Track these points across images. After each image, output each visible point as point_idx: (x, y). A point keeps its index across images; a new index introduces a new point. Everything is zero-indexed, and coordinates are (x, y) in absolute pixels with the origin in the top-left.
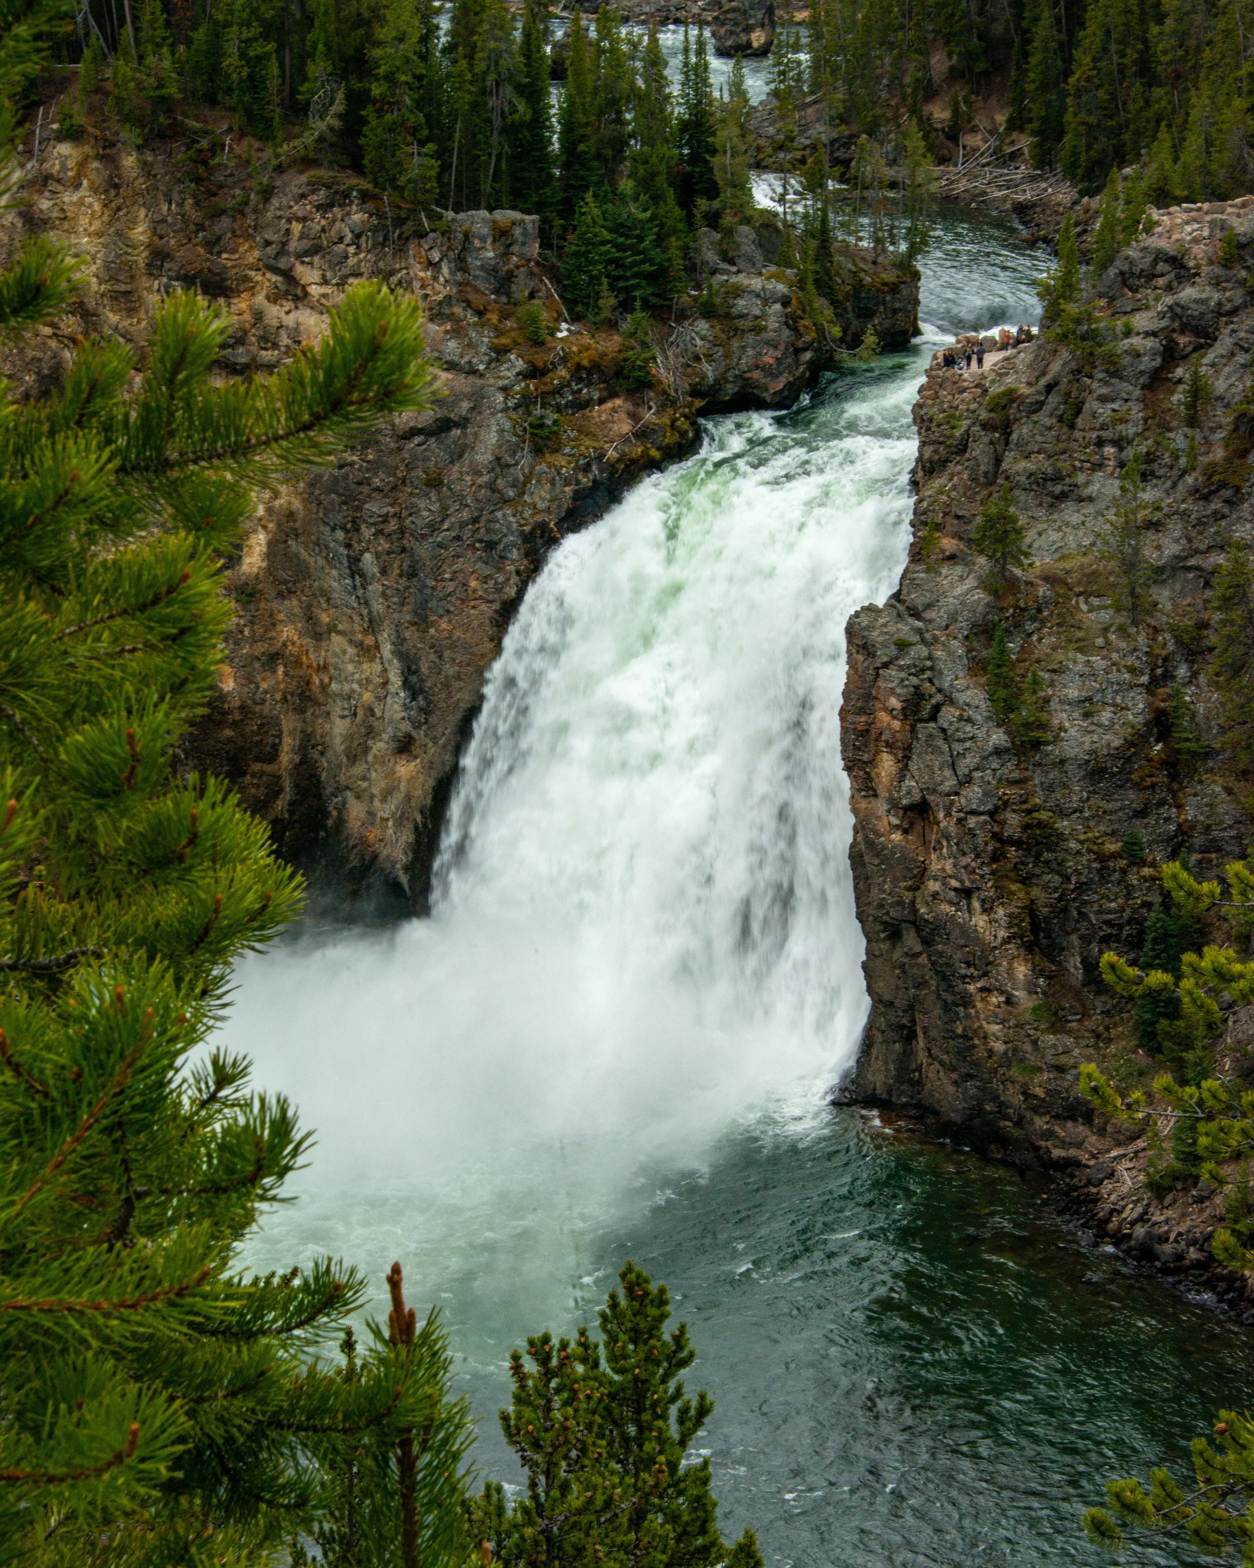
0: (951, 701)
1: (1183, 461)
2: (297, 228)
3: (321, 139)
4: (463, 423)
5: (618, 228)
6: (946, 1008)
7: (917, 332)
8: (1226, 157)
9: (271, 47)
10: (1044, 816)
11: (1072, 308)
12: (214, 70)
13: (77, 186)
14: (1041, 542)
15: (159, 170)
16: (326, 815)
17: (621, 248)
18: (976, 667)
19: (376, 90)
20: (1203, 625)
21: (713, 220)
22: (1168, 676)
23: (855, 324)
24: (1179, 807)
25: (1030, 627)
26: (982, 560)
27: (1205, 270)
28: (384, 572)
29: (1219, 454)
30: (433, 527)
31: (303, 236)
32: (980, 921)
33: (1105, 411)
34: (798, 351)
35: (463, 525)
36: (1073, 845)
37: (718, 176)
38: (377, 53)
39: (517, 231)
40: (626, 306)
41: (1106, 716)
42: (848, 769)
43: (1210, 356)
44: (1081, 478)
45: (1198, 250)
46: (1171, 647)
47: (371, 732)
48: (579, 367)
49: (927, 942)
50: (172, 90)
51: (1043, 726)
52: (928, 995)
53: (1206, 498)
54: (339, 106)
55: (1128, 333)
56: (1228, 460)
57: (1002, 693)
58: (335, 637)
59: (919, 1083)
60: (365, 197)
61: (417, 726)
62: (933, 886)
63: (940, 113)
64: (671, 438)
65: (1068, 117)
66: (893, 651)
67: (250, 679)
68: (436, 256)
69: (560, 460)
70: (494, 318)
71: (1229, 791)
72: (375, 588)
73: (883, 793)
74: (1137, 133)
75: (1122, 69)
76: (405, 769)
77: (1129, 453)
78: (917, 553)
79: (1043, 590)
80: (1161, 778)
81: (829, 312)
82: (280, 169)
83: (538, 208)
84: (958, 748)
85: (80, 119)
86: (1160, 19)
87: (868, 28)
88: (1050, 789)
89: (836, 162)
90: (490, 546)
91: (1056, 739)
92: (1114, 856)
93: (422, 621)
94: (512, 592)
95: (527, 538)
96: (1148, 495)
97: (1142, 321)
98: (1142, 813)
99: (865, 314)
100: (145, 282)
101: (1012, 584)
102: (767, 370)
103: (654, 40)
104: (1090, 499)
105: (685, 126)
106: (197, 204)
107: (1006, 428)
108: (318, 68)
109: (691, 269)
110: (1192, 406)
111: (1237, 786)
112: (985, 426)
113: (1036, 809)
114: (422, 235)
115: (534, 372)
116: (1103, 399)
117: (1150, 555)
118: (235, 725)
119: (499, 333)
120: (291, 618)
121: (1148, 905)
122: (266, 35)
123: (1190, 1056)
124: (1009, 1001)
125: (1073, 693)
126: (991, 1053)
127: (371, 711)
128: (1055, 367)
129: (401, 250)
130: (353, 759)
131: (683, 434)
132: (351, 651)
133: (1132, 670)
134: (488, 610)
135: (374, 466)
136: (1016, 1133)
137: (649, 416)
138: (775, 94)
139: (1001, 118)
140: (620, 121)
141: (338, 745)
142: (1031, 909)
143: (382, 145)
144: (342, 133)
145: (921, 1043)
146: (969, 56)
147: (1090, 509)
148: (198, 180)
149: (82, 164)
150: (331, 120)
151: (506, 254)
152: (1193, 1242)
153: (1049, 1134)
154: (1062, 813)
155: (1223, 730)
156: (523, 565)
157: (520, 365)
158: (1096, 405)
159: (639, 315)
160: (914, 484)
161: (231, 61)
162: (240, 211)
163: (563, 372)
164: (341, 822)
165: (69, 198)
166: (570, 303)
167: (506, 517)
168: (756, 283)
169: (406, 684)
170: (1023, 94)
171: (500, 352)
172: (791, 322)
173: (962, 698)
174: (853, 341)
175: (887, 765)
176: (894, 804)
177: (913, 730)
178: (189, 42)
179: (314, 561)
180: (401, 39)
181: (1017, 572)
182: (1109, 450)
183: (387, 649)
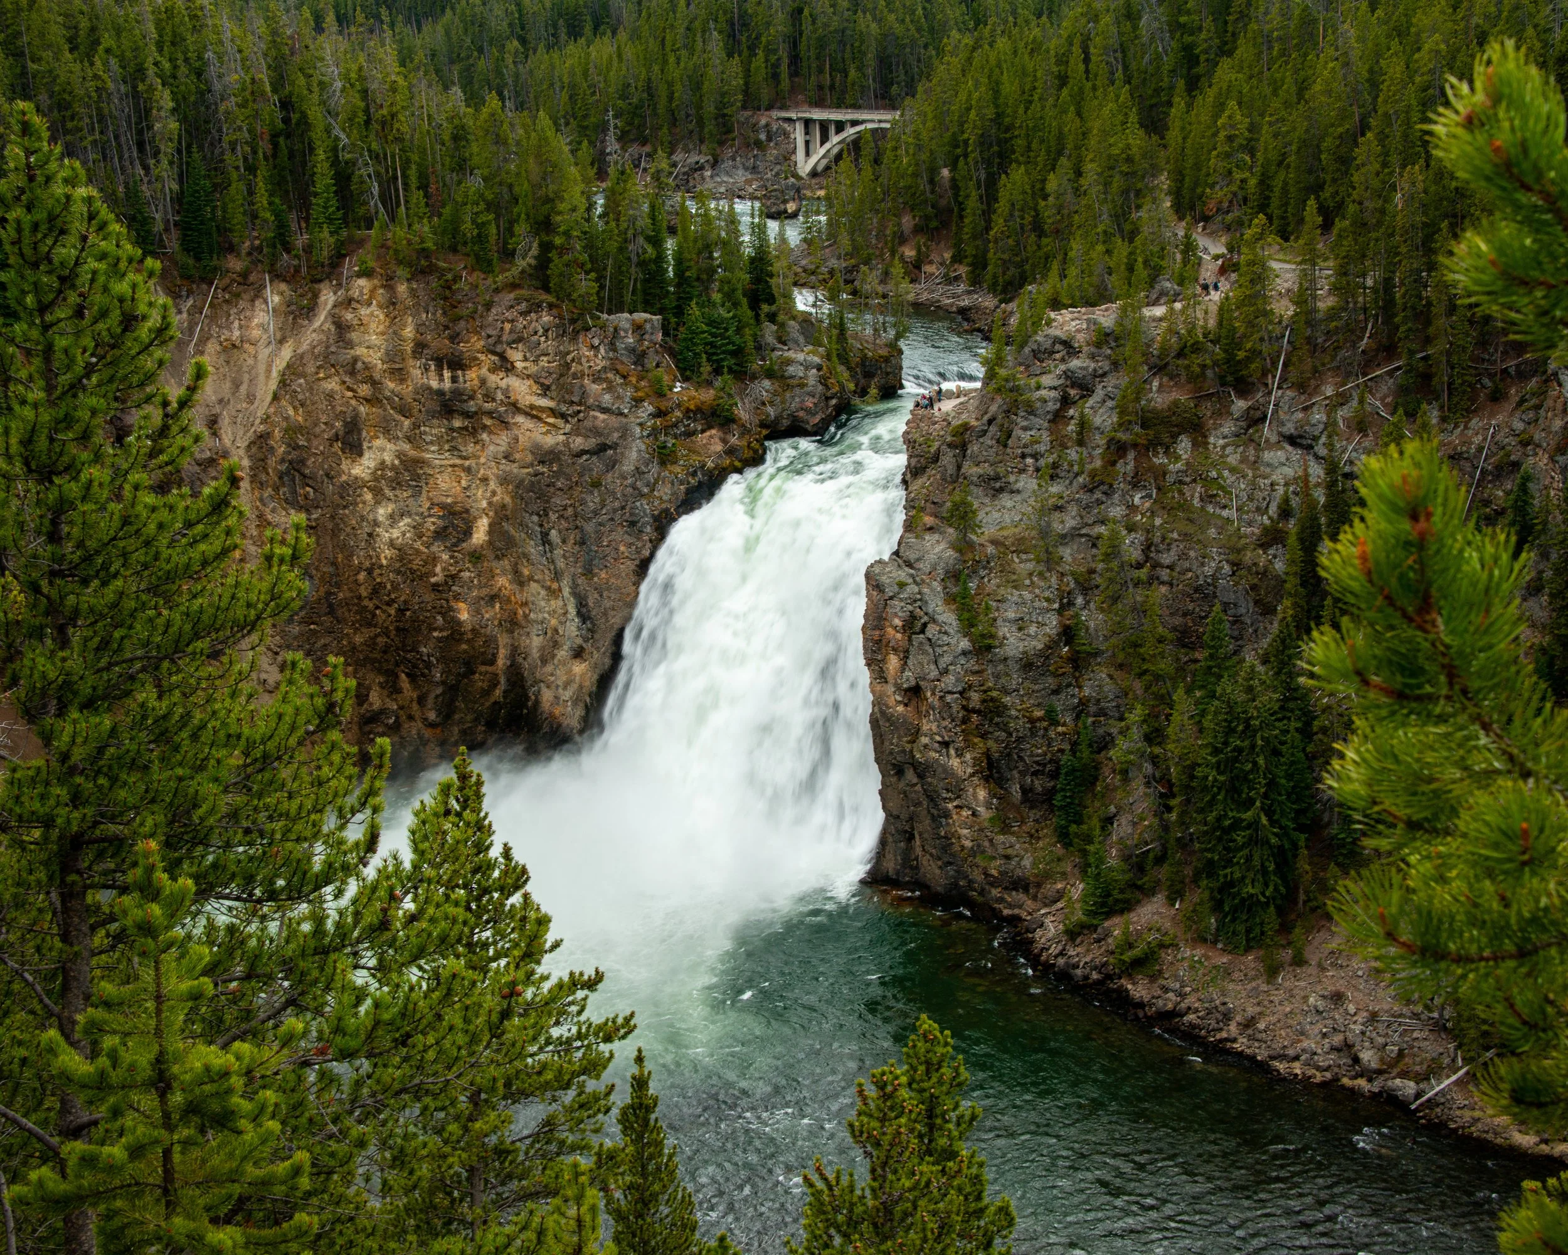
0: (934, 621)
1: (1076, 468)
2: (507, 326)
3: (523, 272)
4: (614, 446)
5: (711, 323)
6: (934, 818)
7: (902, 387)
8: (1095, 280)
9: (491, 216)
10: (994, 694)
11: (1003, 372)
12: (455, 231)
13: (369, 304)
14: (989, 519)
15: (421, 293)
16: (528, 698)
17: (714, 335)
18: (950, 599)
19: (558, 241)
20: (1092, 571)
21: (772, 318)
22: (1071, 604)
23: (863, 381)
24: (1080, 687)
25: (983, 573)
26: (951, 530)
27: (1085, 349)
28: (564, 542)
29: (1098, 463)
30: (596, 513)
31: (511, 331)
32: (955, 762)
33: (1026, 436)
34: (827, 399)
35: (615, 511)
36: (1013, 712)
37: (775, 291)
38: (559, 218)
39: (648, 326)
40: (717, 371)
41: (1032, 630)
42: (868, 665)
43: (1091, 402)
44: (1012, 478)
45: (1081, 337)
46: (1072, 585)
47: (556, 645)
48: (688, 410)
49: (921, 776)
50: (429, 245)
51: (992, 636)
52: (922, 811)
53: (1091, 491)
54: (535, 251)
55: (1038, 388)
56: (1104, 467)
57: (966, 615)
58: (533, 585)
59: (917, 868)
60: (551, 306)
61: (586, 640)
62: (925, 740)
63: (909, 253)
64: (747, 454)
65: (990, 255)
66: (896, 588)
67: (478, 612)
68: (596, 342)
69: (677, 469)
70: (634, 380)
71: (1111, 677)
72: (558, 552)
73: (891, 680)
74: (1034, 266)
75: (1022, 226)
76: (579, 668)
77: (1042, 462)
78: (909, 526)
79: (990, 549)
80: (1068, 669)
81: (846, 375)
82: (497, 291)
83: (661, 311)
84: (939, 650)
85: (371, 264)
86: (1045, 197)
87: (862, 201)
88: (997, 677)
89: (847, 282)
90: (633, 524)
91: (1001, 645)
92: (1040, 719)
93: (589, 572)
94: (646, 553)
95: (656, 519)
96: (1055, 489)
97: (1047, 380)
98: (1056, 692)
99: (869, 375)
100: (411, 362)
101: (971, 545)
102: (808, 411)
103: (731, 208)
104: (1018, 492)
105: (752, 260)
106: (445, 313)
107: (964, 447)
108: (521, 228)
109: (759, 348)
110: (1080, 433)
111: (1117, 674)
112: (950, 445)
113: (990, 689)
114: (588, 329)
115: (660, 413)
116: (1025, 429)
117: (1058, 527)
118: (468, 641)
119: (637, 389)
120: (504, 572)
121: (1062, 751)
122: (488, 210)
123: (1091, 848)
124: (974, 814)
125: (1011, 615)
126: (963, 847)
127: (556, 631)
128: (993, 408)
129: (574, 339)
130: (544, 661)
131: (756, 451)
132: (543, 592)
133: (1048, 600)
134: (631, 565)
135: (557, 475)
136: (980, 899)
137: (734, 440)
138: (805, 240)
139: (947, 255)
140: (711, 257)
141: (535, 653)
142: (987, 754)
143: (561, 275)
144: (536, 268)
145: (918, 842)
146: (927, 218)
147: (1018, 498)
148: (445, 299)
149: (373, 291)
150: (530, 260)
151: (641, 340)
152: (1095, 968)
153: (1001, 900)
154: (1006, 692)
155: (1106, 638)
156: (654, 536)
157: (651, 409)
158: (1020, 432)
159: (727, 377)
160: (905, 482)
161: (467, 226)
162: (472, 317)
163: (678, 414)
164: (537, 703)
165: (364, 311)
166: (682, 371)
167: (643, 505)
168: (801, 357)
169: (579, 614)
170: (961, 241)
171: (637, 402)
172: (823, 381)
173: (940, 618)
174: (863, 393)
175: (893, 662)
176: (898, 688)
177: (910, 640)
178: (440, 215)
179: (518, 535)
180: (574, 210)
181: (974, 537)
182: (1029, 461)
183: (566, 591)
